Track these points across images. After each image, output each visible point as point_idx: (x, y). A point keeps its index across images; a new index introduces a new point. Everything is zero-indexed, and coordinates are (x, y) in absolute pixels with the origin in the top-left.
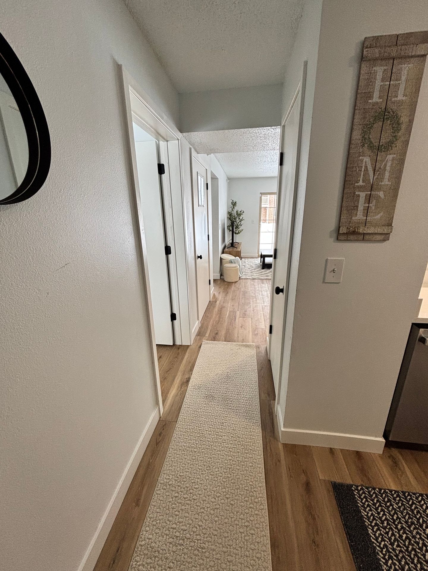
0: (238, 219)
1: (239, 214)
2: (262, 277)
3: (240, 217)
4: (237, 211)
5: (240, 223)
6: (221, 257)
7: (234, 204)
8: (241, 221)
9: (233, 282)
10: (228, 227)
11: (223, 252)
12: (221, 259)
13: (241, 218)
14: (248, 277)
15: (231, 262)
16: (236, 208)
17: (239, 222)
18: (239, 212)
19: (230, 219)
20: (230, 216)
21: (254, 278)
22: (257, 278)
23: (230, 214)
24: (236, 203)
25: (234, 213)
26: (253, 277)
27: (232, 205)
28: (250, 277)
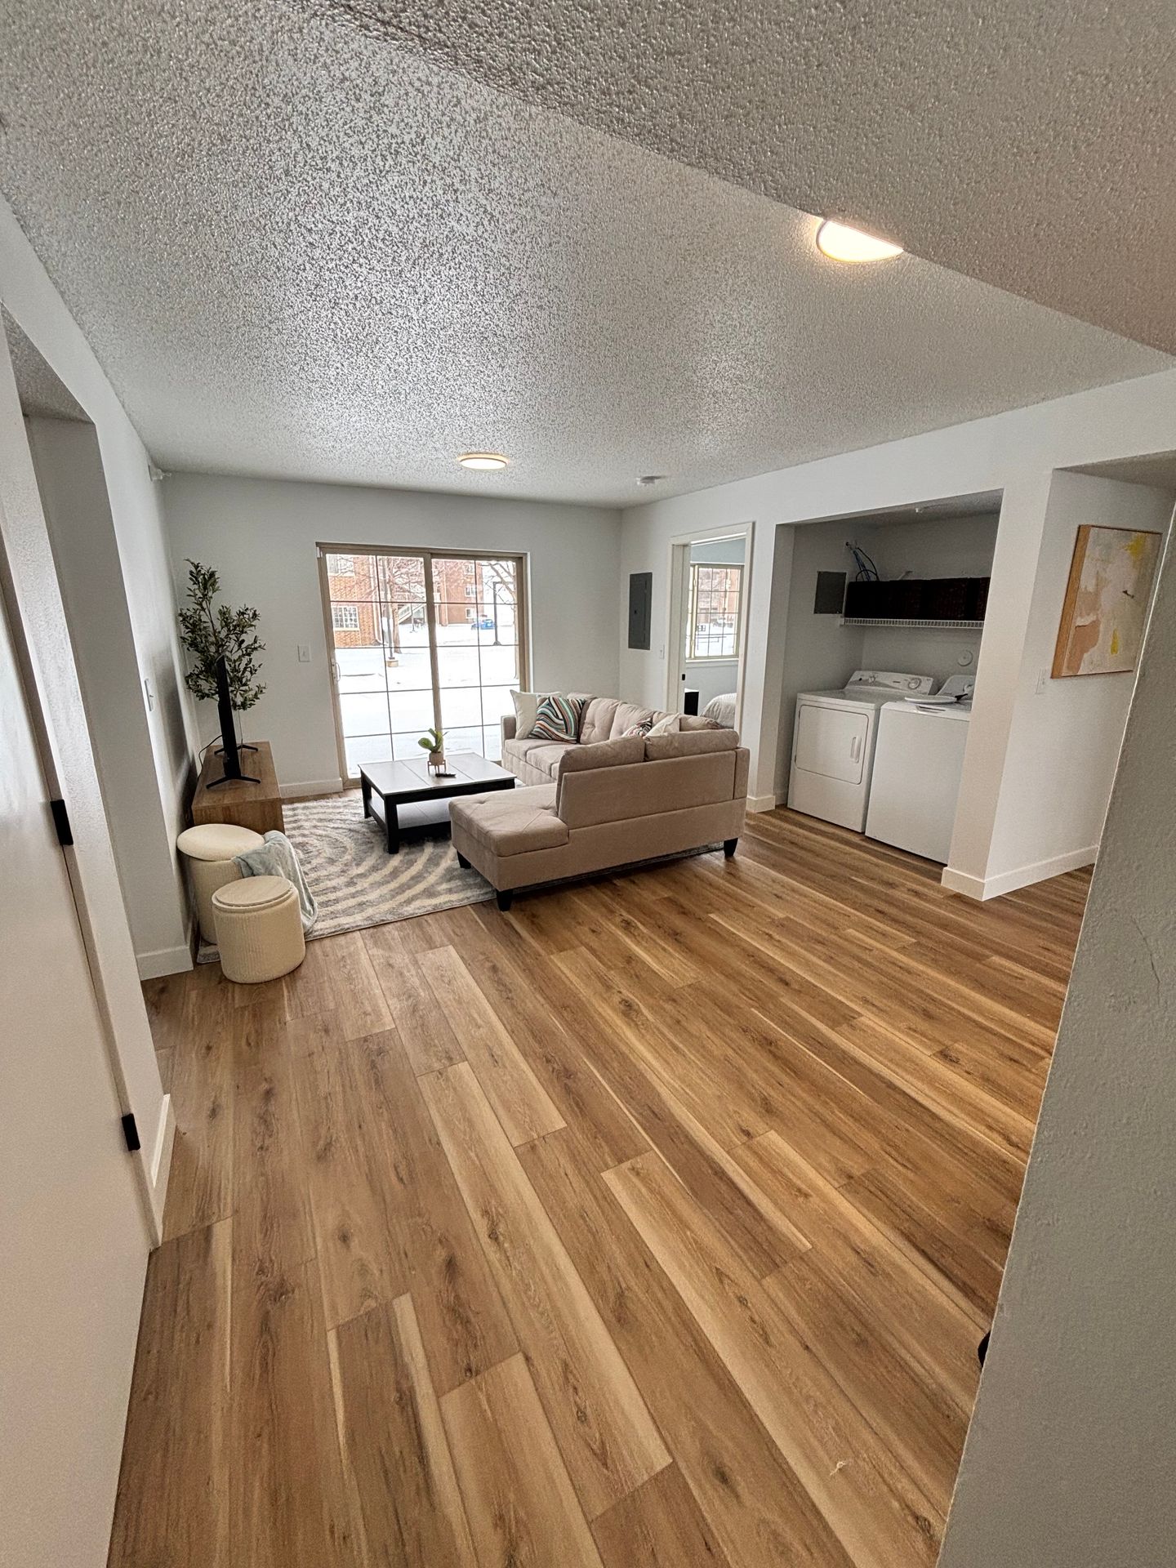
0: (232, 644)
1: (238, 624)
2: (409, 902)
3: (243, 637)
4: (222, 613)
5: (245, 660)
6: (179, 853)
7: (206, 582)
8: (249, 655)
9: (279, 979)
10: (187, 678)
11: (188, 820)
12: (182, 858)
13: (248, 639)
14: (346, 921)
15: (246, 869)
16: (217, 601)
17: (240, 658)
18: (234, 614)
19: (193, 644)
20: (192, 632)
21: (377, 918)
22: (390, 918)
23: (194, 625)
24: (212, 575)
25: (211, 618)
26: (370, 911)
27: (196, 582)
28: (358, 919)
